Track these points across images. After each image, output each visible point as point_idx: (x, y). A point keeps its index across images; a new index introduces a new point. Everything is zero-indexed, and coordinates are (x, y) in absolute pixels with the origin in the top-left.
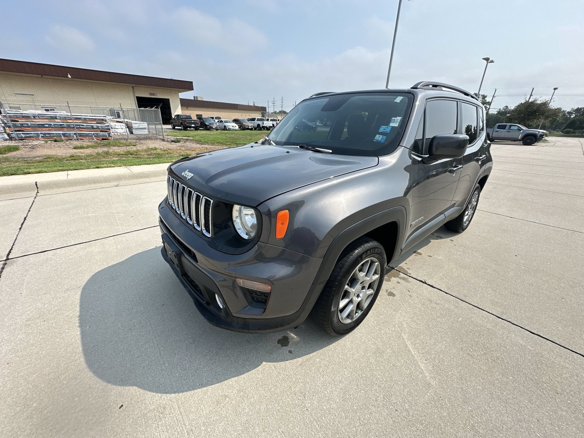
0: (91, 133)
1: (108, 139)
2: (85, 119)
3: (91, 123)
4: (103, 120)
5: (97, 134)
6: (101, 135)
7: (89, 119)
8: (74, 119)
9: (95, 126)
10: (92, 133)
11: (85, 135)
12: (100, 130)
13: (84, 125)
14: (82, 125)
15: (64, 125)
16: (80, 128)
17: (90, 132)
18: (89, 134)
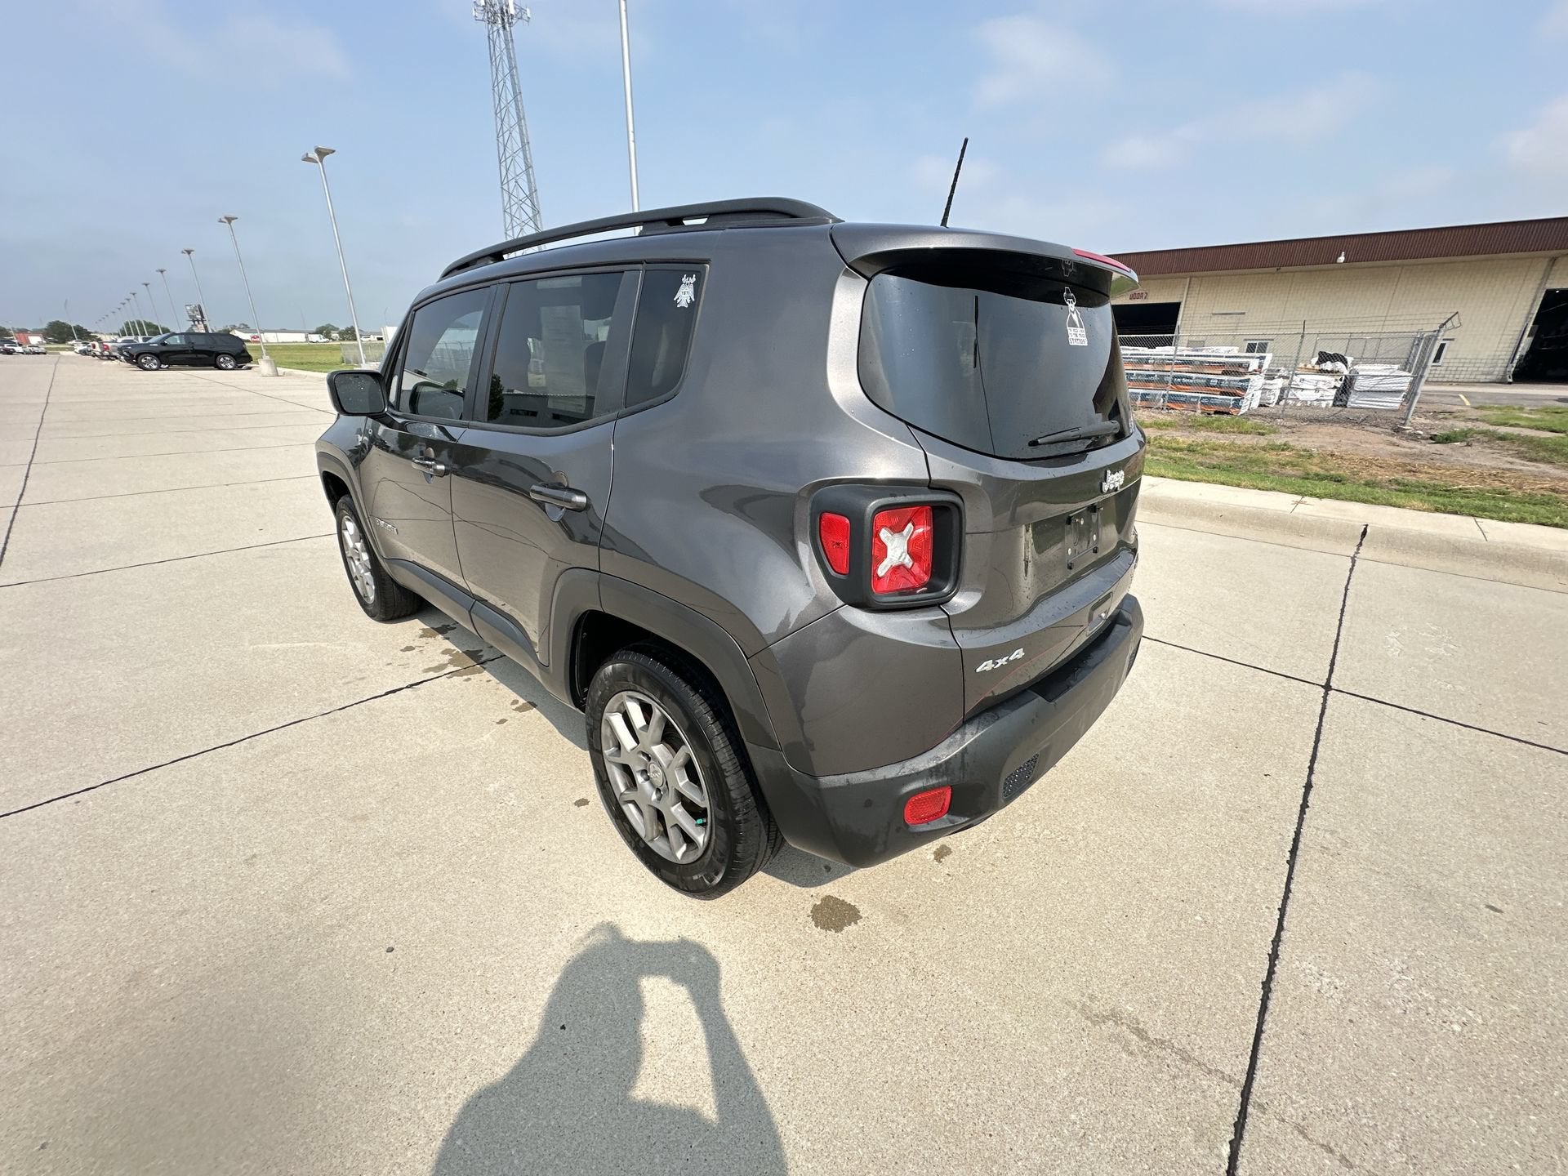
0: (1197, 395)
1: (1228, 414)
2: (1202, 363)
3: (1210, 372)
4: (1240, 365)
5: (1209, 399)
6: (1217, 401)
7: (1209, 362)
8: (1176, 364)
9: (1214, 379)
10: (1201, 395)
11: (1183, 399)
12: (1223, 390)
13: (1191, 378)
14: (1187, 378)
15: (1153, 376)
16: (1181, 383)
17: (1194, 394)
18: (1193, 397)
